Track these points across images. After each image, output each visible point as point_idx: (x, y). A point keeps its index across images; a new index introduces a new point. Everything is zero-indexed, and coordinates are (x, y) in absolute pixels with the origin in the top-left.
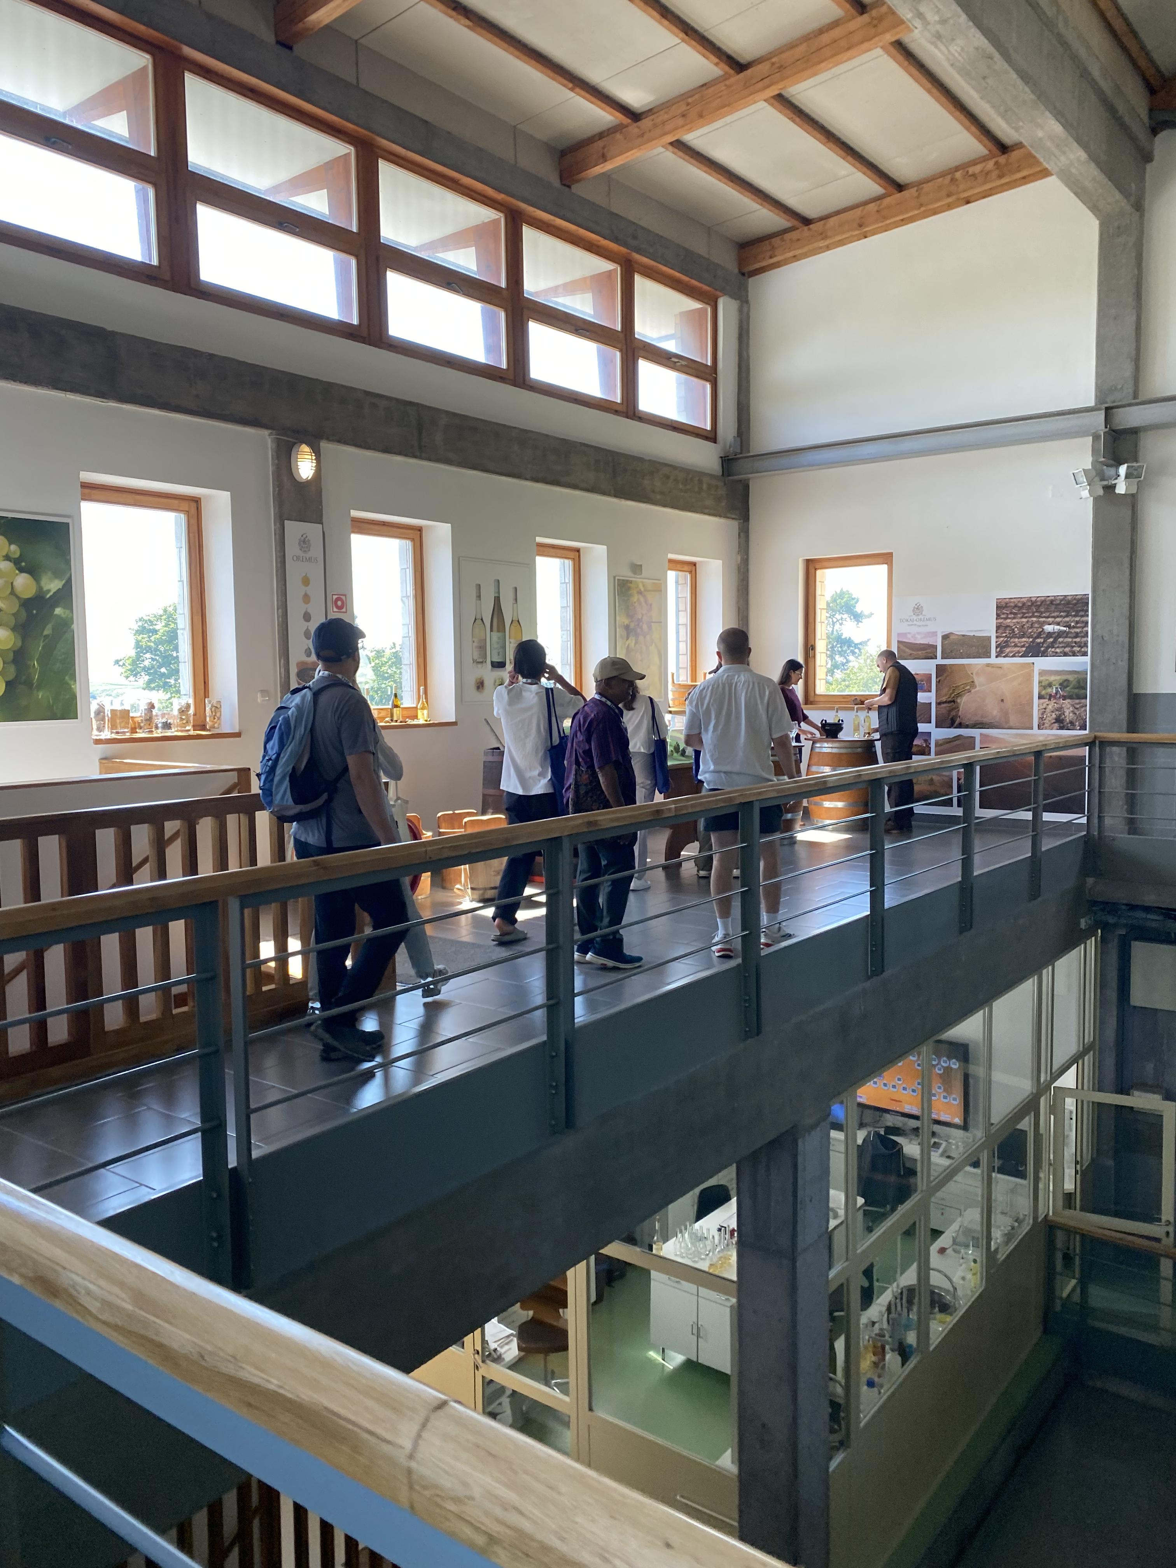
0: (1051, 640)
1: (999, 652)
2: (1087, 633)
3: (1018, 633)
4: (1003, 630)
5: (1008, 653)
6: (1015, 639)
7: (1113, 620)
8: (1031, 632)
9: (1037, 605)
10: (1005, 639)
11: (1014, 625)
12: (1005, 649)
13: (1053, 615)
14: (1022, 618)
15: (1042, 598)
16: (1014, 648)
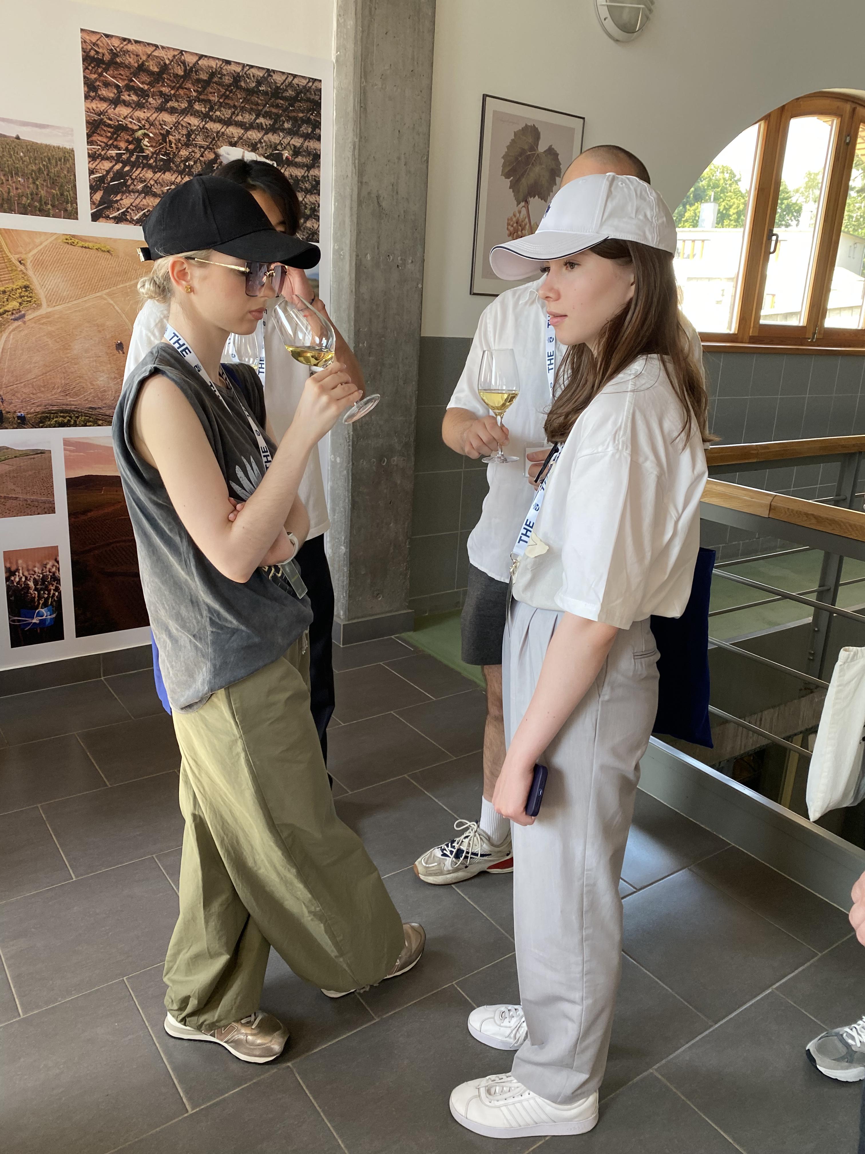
1: (101, 203)
2: (318, 183)
3: (153, 153)
4: (110, 138)
5: (126, 211)
6: (144, 172)
7: (399, 158)
8: (188, 159)
9: (199, 81)
10: (118, 166)
11: (141, 128)
12: (118, 198)
13: (240, 118)
14: (161, 109)
15: (213, 64)
16: (145, 198)
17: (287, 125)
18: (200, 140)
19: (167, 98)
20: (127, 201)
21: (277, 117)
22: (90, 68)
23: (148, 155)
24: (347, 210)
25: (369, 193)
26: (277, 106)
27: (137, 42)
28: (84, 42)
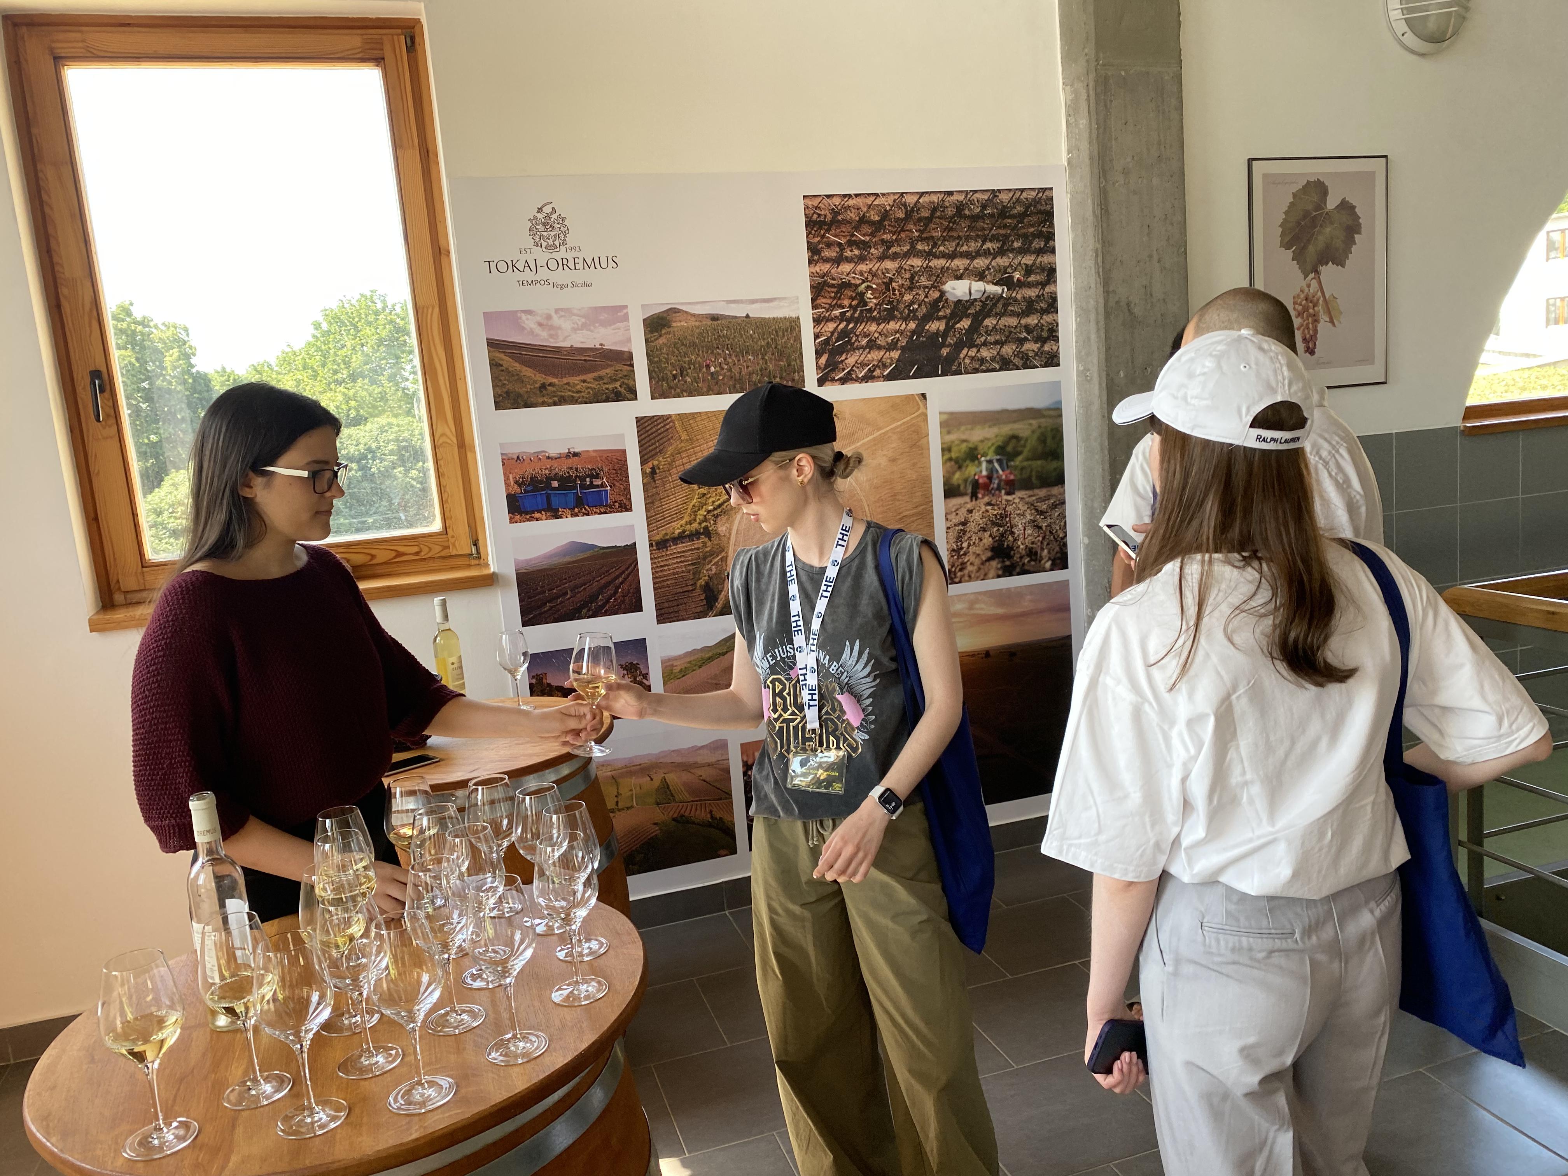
0: (965, 324)
1: (826, 366)
2: (1055, 299)
3: (876, 305)
4: (834, 298)
5: (852, 370)
6: (868, 326)
7: (1150, 256)
8: (912, 303)
9: (920, 220)
10: (842, 326)
11: (864, 282)
12: (843, 358)
13: (965, 248)
14: (882, 258)
15: (935, 198)
16: (869, 353)
17: (1016, 245)
18: (924, 281)
19: (888, 245)
20: (851, 361)
21: (1005, 239)
22: (813, 232)
23: (871, 308)
24: (1093, 325)
25: (1117, 302)
26: (1005, 227)
27: (857, 195)
28: (806, 208)
